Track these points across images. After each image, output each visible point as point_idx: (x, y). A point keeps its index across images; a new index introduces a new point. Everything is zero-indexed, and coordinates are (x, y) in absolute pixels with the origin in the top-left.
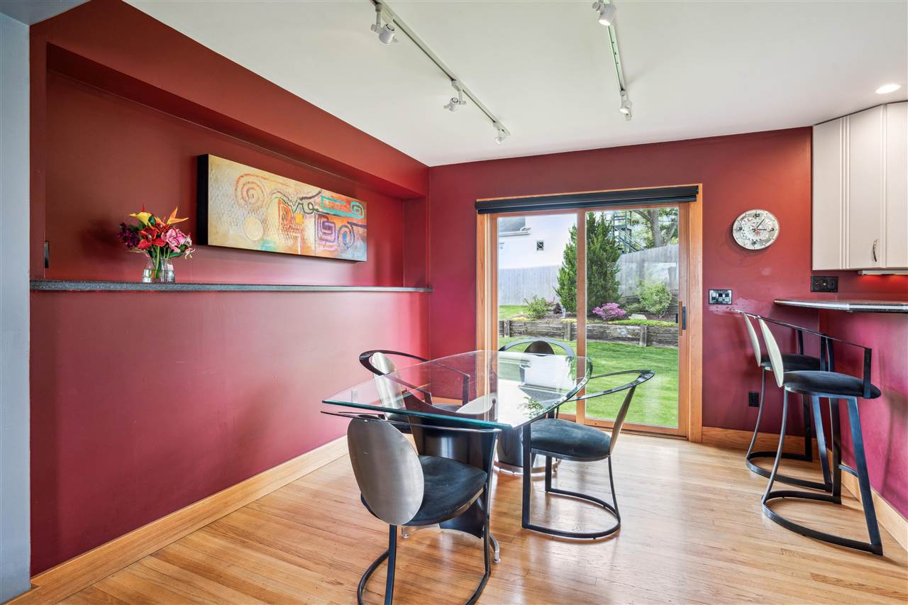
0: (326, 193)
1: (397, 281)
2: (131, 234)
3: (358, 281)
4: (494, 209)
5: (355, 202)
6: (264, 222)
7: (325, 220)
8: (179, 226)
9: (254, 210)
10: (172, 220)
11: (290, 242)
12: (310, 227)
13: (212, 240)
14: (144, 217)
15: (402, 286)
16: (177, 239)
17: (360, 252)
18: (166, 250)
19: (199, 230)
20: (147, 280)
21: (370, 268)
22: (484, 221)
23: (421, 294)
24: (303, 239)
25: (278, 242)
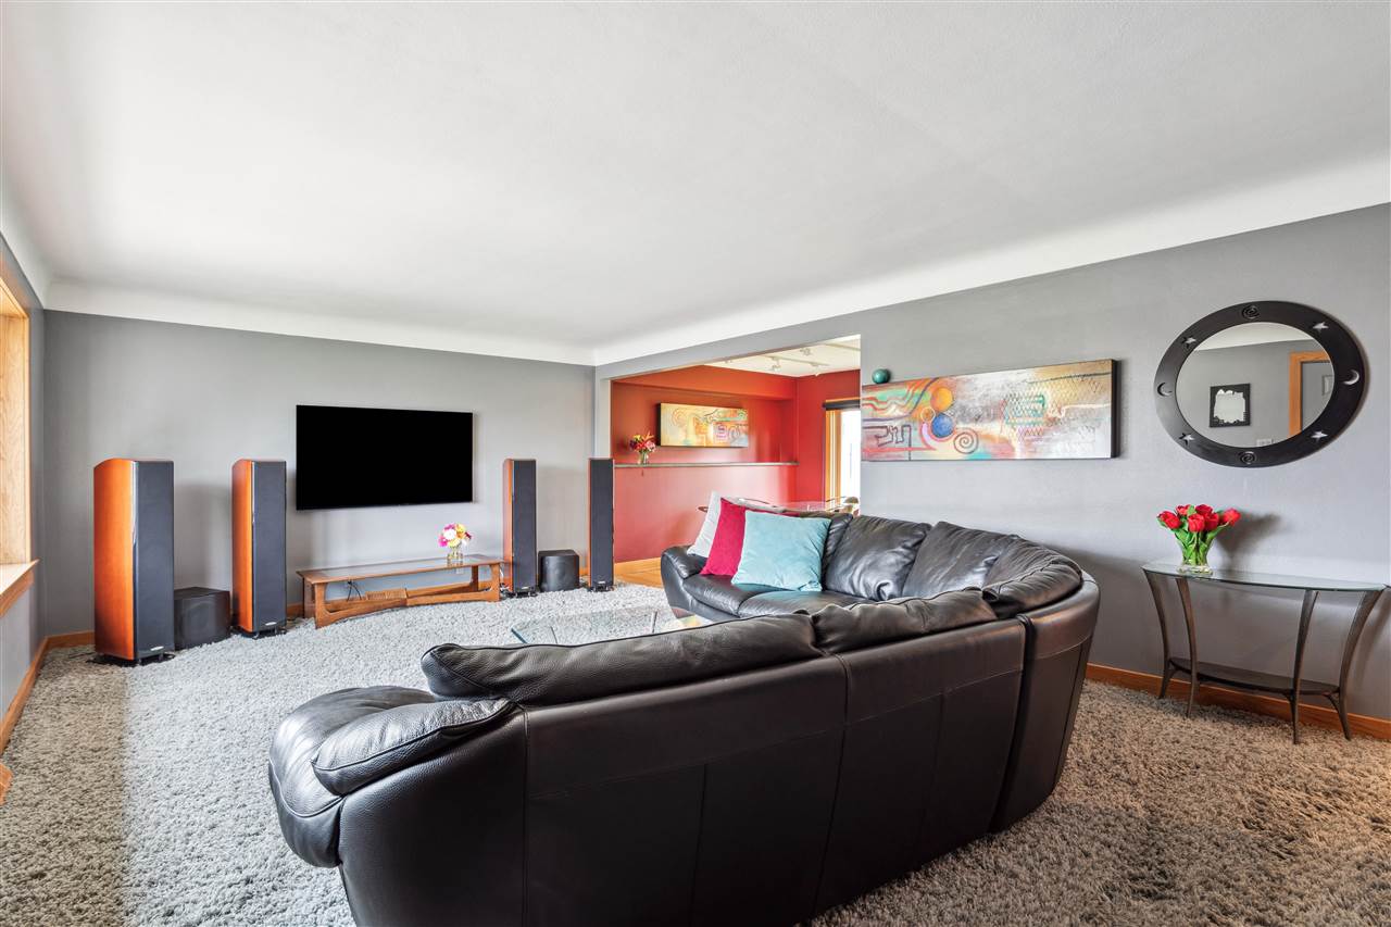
0: (721, 409)
1: (774, 458)
2: (634, 445)
3: (744, 459)
4: (839, 407)
5: (739, 411)
6: (686, 431)
7: (721, 425)
8: (651, 440)
9: (681, 426)
10: (648, 437)
11: (700, 440)
12: (711, 430)
13: (663, 443)
14: (638, 437)
15: (778, 461)
16: (650, 445)
17: (744, 441)
18: (646, 450)
19: (657, 441)
20: (639, 462)
21: (753, 451)
22: (831, 415)
23: (789, 467)
24: (707, 438)
25: (693, 441)
